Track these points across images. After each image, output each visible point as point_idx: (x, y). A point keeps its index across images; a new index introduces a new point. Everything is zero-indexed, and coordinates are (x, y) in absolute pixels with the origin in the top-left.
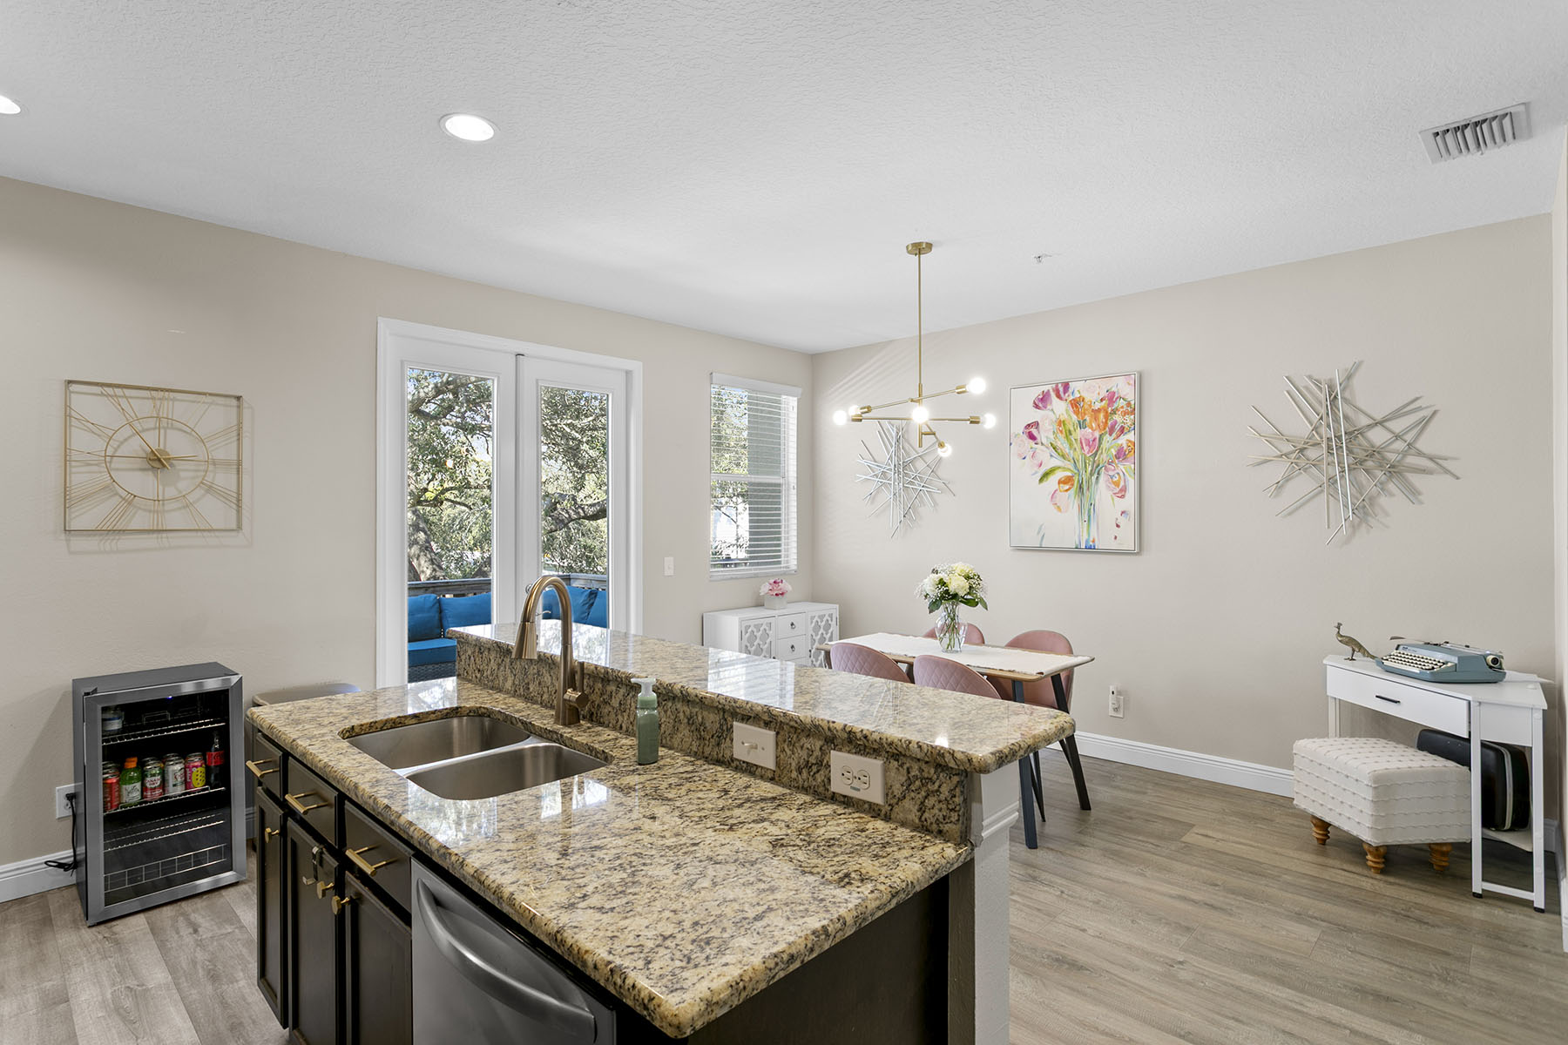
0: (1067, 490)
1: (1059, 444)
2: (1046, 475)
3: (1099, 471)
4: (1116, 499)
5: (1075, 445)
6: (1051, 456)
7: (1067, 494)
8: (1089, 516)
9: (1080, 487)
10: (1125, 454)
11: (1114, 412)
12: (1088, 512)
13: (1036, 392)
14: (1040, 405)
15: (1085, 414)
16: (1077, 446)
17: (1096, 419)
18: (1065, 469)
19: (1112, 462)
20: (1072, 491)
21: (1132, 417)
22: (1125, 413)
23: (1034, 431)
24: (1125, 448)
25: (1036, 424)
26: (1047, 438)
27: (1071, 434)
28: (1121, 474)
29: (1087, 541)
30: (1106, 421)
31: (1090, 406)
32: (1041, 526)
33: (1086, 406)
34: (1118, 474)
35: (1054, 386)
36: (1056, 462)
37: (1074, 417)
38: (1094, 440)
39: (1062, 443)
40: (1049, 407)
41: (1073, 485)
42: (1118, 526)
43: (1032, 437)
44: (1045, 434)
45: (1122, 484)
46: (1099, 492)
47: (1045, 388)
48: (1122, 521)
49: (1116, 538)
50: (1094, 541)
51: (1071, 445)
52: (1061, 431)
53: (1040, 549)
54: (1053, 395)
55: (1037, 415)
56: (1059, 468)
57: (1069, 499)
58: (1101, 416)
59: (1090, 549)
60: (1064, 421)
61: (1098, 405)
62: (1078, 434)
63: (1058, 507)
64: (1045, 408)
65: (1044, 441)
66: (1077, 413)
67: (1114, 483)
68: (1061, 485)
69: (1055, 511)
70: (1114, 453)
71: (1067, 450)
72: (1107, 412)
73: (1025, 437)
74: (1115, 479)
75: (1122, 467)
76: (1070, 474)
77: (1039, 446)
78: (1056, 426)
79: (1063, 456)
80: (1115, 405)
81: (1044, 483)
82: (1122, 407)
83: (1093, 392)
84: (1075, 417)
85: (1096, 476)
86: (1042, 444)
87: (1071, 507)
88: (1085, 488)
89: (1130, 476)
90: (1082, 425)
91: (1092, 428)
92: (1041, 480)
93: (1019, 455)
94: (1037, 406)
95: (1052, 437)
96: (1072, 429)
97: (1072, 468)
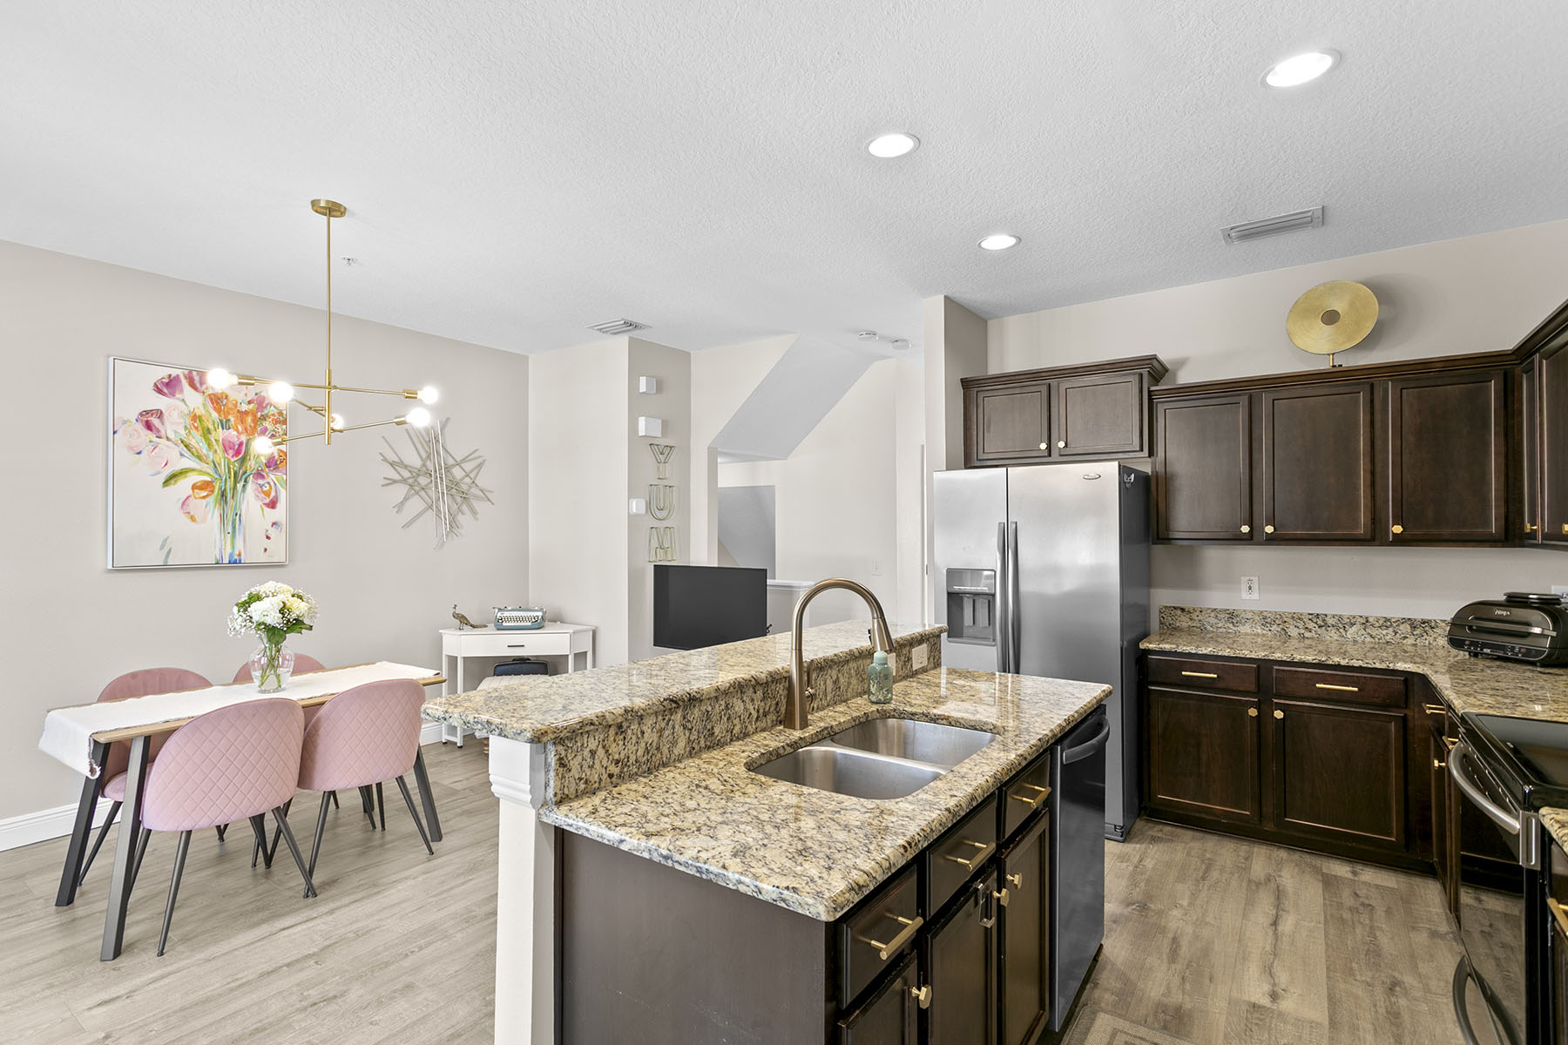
0: (204, 497)
1: (193, 442)
2: (172, 478)
3: (245, 481)
4: (266, 509)
5: (216, 447)
6: (181, 455)
7: (204, 501)
8: (234, 528)
9: (222, 496)
10: (276, 464)
11: (264, 418)
12: (232, 523)
13: (162, 373)
14: (165, 390)
15: (229, 414)
16: (220, 449)
17: (243, 422)
18: (201, 472)
19: (262, 470)
20: (211, 499)
21: (284, 427)
22: (277, 422)
23: (155, 421)
24: (277, 457)
25: (160, 414)
26: (175, 432)
27: (209, 433)
28: (272, 484)
29: (231, 555)
30: (255, 426)
31: (235, 406)
32: (167, 539)
33: (230, 406)
34: (269, 483)
35: (186, 372)
36: (188, 462)
37: (215, 415)
38: (241, 444)
39: (197, 441)
40: (178, 396)
41: (212, 491)
42: (268, 538)
43: (149, 426)
44: (174, 425)
45: (273, 494)
46: (245, 502)
47: (174, 372)
48: (272, 532)
49: (266, 550)
50: (240, 555)
51: (210, 445)
52: (197, 428)
53: (165, 568)
54: (185, 382)
55: (160, 402)
56: (193, 470)
57: (208, 509)
58: (249, 419)
59: (235, 563)
60: (200, 416)
61: (244, 407)
62: (220, 434)
63: (192, 517)
64: (174, 396)
65: (171, 435)
66: (218, 411)
67: (264, 492)
68: (196, 491)
69: (189, 521)
70: (264, 461)
71: (204, 451)
72: (255, 416)
73: (140, 427)
74: (265, 489)
75: (272, 476)
76: (208, 479)
77: (163, 441)
78: (188, 421)
79: (199, 457)
80: (266, 412)
81: (171, 488)
82: (273, 415)
83: (240, 392)
84: (217, 415)
85: (242, 483)
86: (168, 439)
87: (209, 517)
88: (229, 496)
89: (282, 486)
90: (225, 425)
91: (237, 431)
92: (166, 483)
93: (131, 448)
94: (159, 391)
95: (183, 432)
96: (211, 427)
97: (211, 471)
